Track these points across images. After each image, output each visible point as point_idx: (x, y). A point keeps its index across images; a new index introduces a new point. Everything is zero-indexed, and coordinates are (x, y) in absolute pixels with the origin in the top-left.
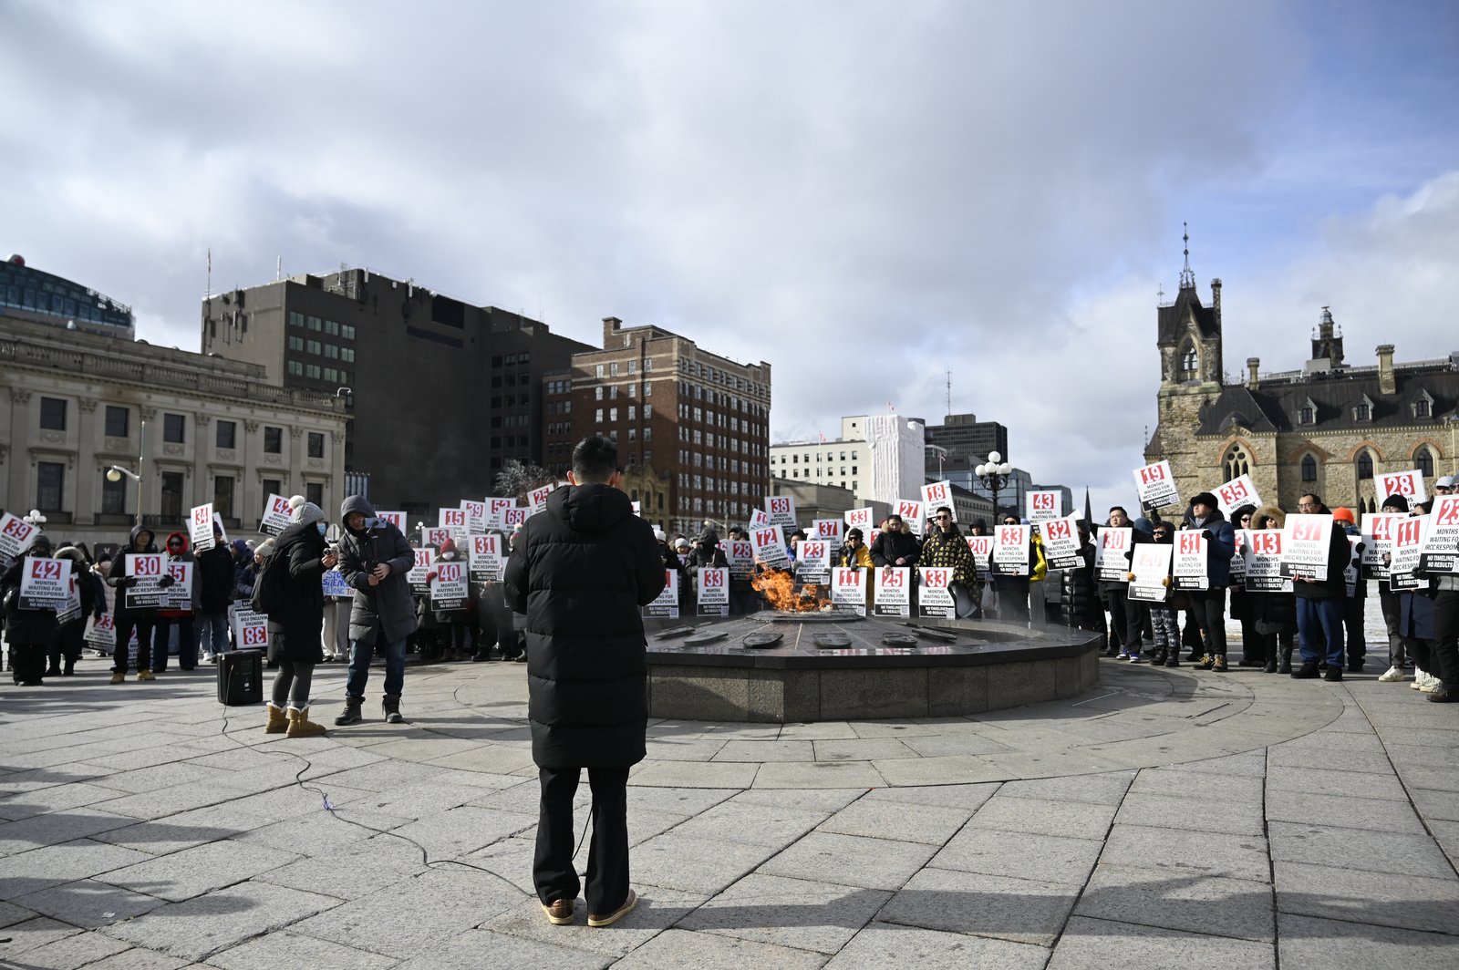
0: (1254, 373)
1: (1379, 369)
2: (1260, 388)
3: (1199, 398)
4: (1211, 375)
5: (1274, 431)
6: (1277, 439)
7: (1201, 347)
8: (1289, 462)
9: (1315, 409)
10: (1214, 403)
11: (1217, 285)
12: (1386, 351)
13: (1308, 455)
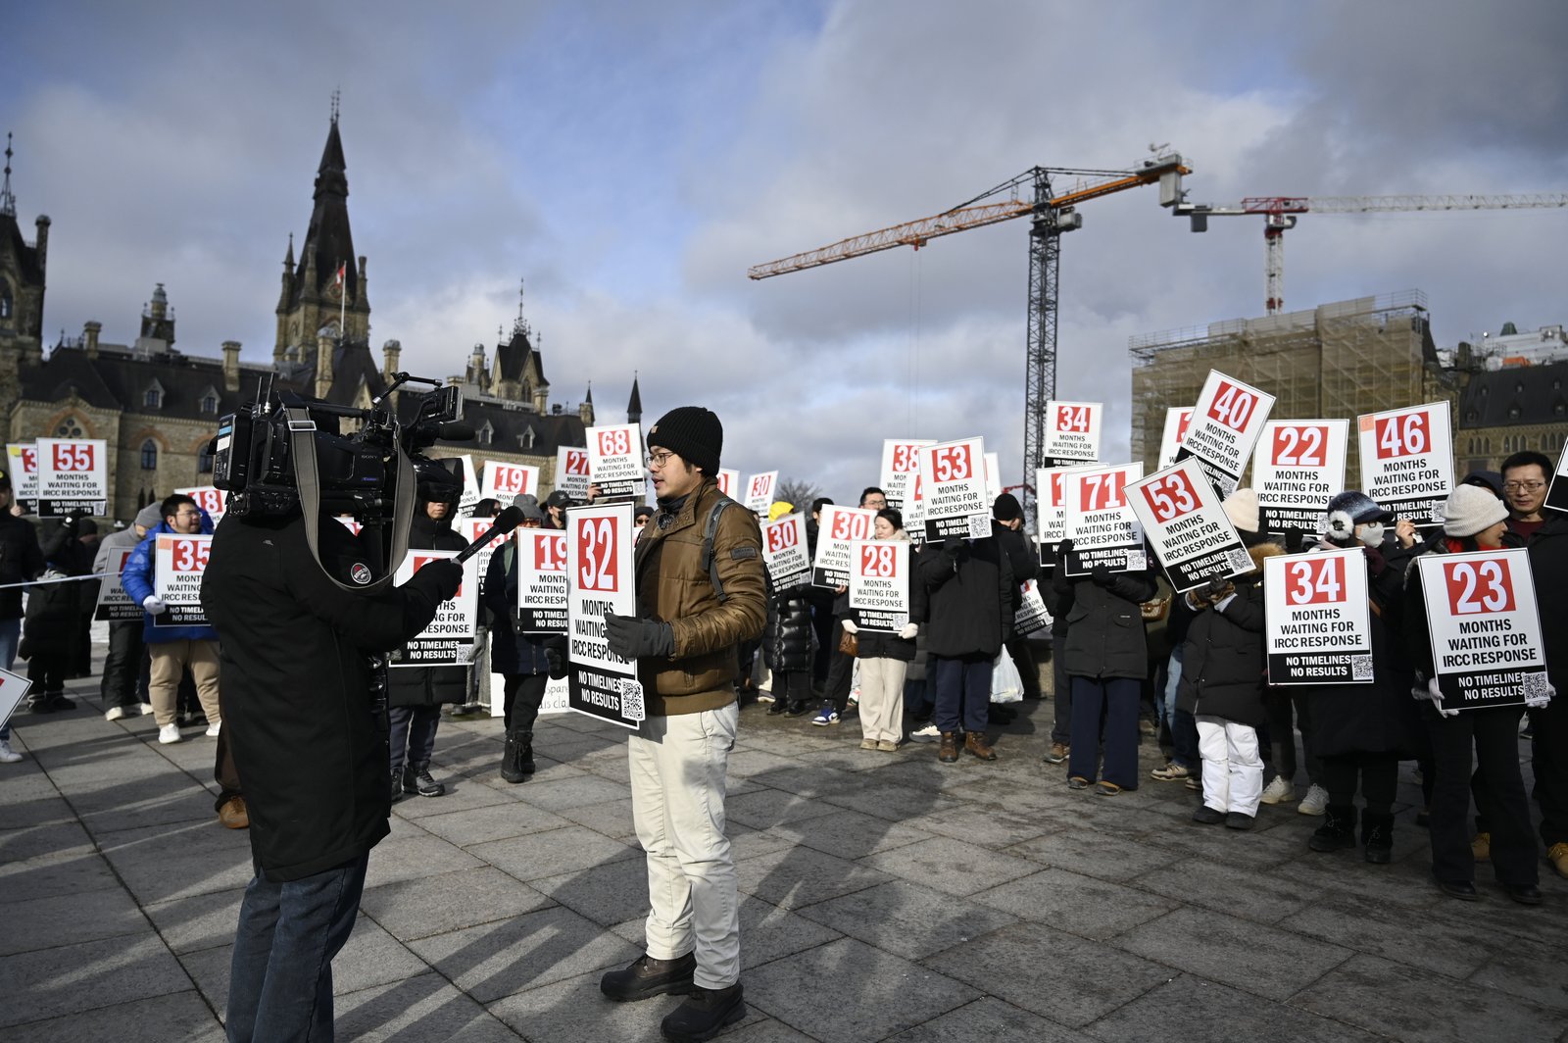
0: (94, 338)
1: (225, 364)
2: (99, 358)
3: (14, 354)
4: (30, 329)
5: (118, 409)
6: (121, 418)
7: (19, 293)
8: (129, 446)
9: (161, 394)
10: (33, 362)
11: (43, 224)
12: (233, 347)
13: (150, 441)
